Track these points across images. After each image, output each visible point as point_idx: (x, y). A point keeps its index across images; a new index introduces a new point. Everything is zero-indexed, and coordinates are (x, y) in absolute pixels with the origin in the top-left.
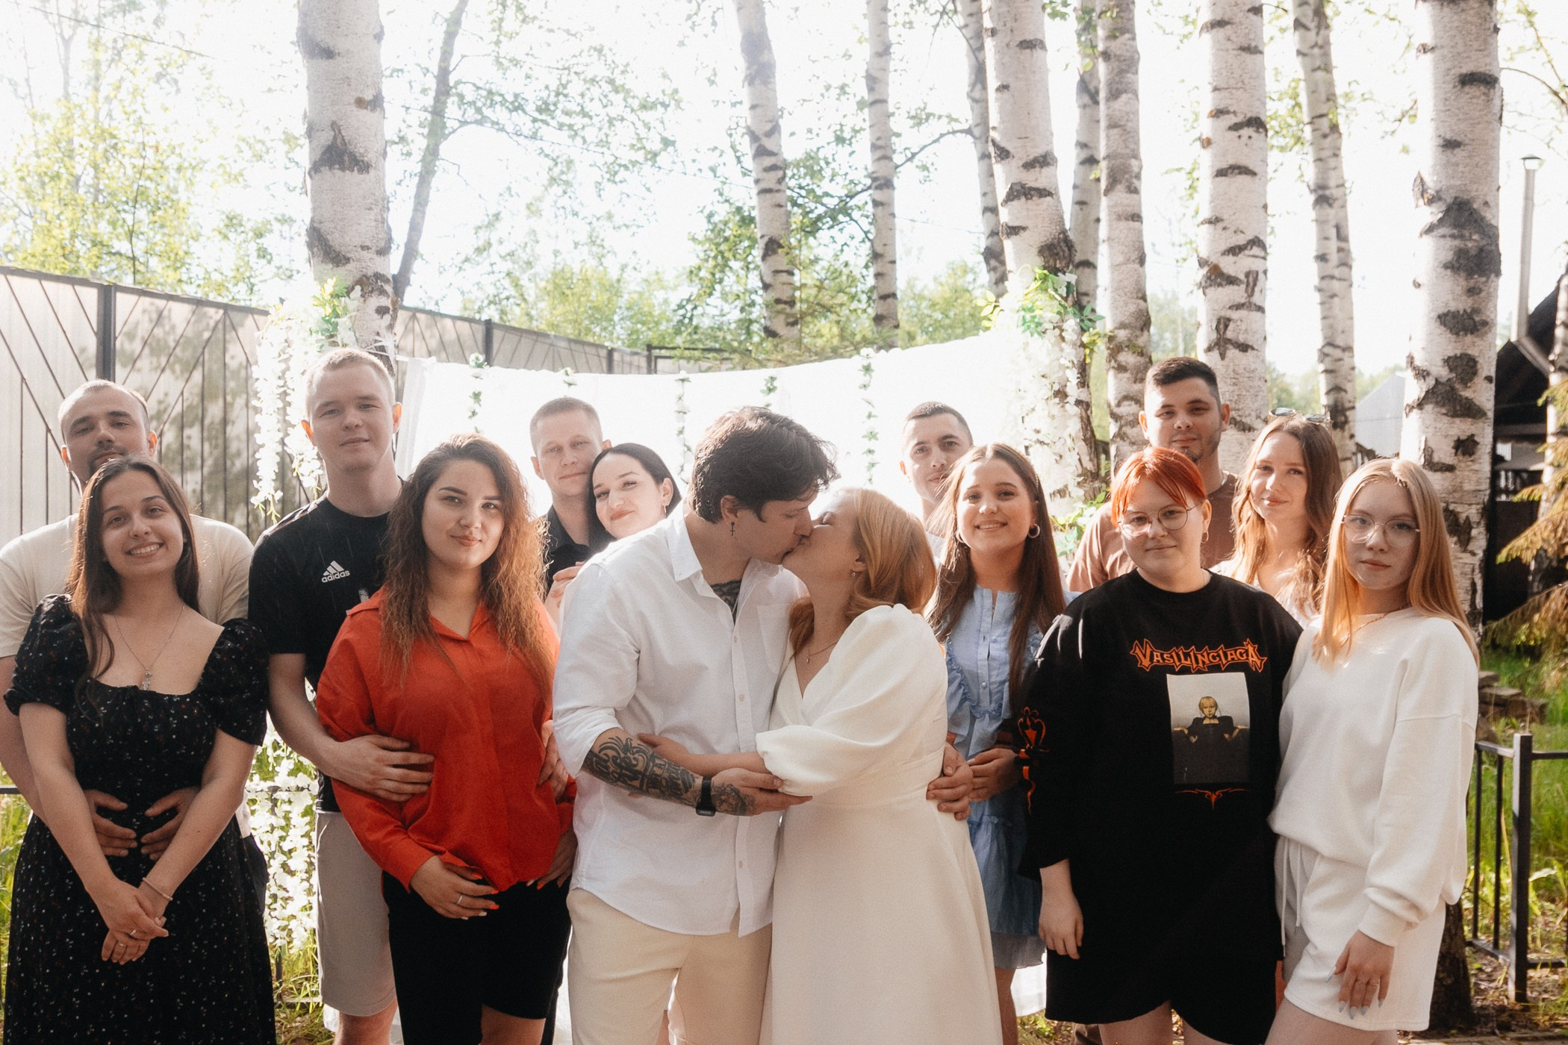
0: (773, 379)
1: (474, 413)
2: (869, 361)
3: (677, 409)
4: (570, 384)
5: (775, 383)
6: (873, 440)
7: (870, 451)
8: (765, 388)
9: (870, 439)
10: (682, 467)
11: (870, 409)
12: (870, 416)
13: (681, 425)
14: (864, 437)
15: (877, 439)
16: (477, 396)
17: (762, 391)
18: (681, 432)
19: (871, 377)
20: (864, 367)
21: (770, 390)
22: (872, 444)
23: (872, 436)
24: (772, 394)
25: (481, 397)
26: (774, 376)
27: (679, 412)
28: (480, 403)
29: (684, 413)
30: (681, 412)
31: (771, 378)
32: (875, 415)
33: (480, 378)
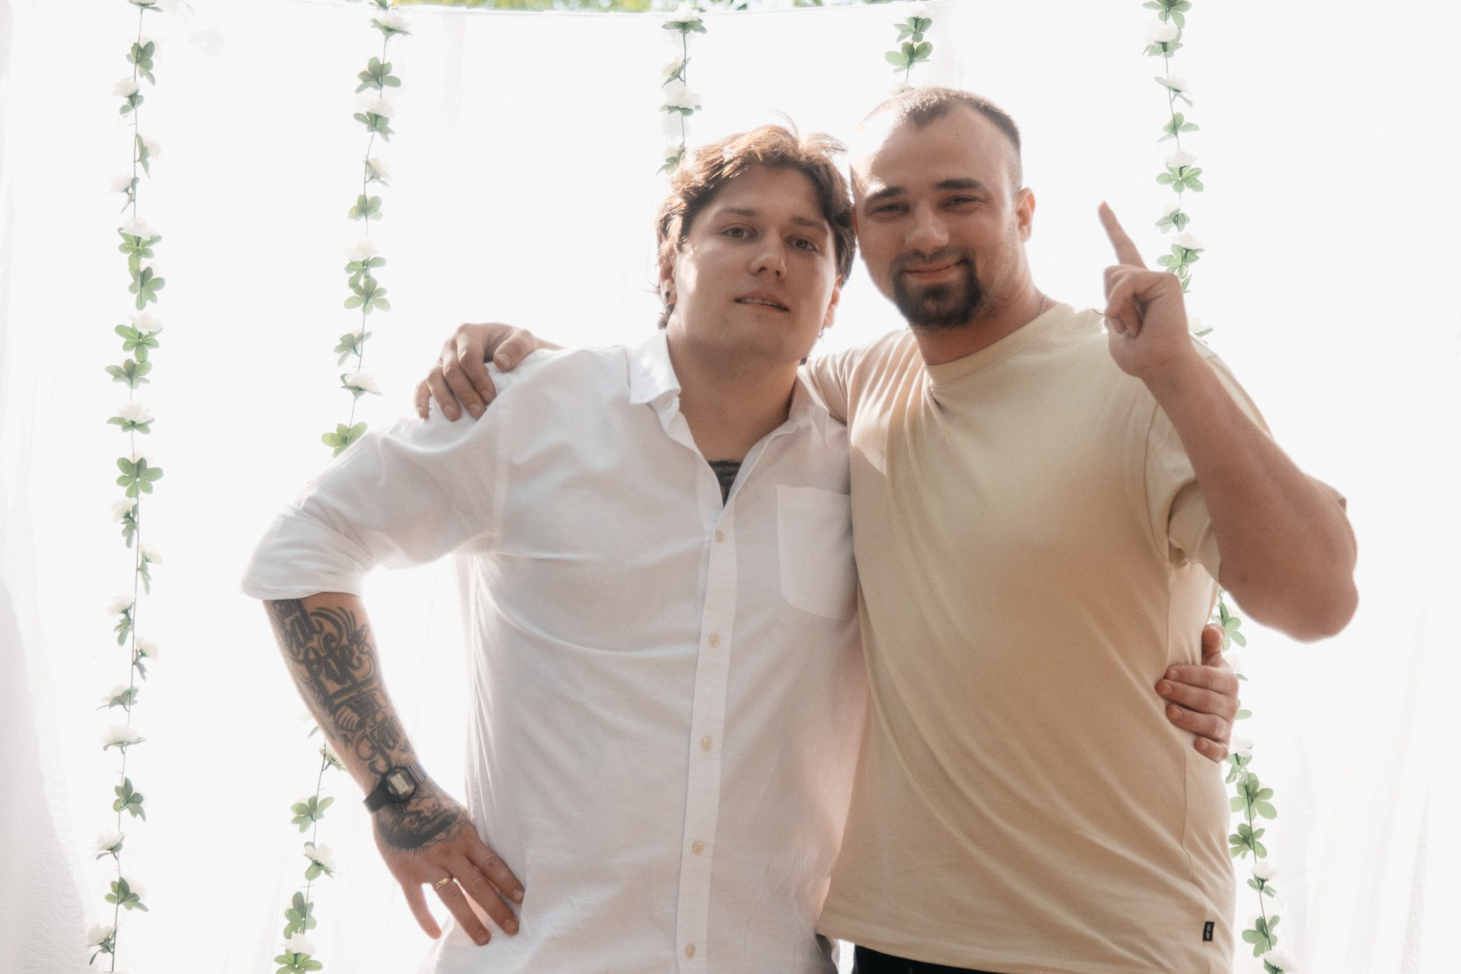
0: (919, 24)
1: (134, 98)
3: (665, 98)
4: (389, 30)
5: (927, 36)
6: (1185, 190)
8: (898, 48)
9: (1177, 187)
11: (1178, 105)
12: (1177, 126)
13: (677, 145)
15: (1193, 187)
16: (142, 54)
17: (890, 56)
18: (675, 162)
19: (1181, 23)
21: (913, 54)
23: (1185, 176)
24: (918, 65)
25: (156, 52)
26: (923, 17)
27: (672, 109)
28: (150, 72)
29: (686, 111)
30: (677, 108)
31: (914, 21)
32: (1191, 124)
33: (153, 8)
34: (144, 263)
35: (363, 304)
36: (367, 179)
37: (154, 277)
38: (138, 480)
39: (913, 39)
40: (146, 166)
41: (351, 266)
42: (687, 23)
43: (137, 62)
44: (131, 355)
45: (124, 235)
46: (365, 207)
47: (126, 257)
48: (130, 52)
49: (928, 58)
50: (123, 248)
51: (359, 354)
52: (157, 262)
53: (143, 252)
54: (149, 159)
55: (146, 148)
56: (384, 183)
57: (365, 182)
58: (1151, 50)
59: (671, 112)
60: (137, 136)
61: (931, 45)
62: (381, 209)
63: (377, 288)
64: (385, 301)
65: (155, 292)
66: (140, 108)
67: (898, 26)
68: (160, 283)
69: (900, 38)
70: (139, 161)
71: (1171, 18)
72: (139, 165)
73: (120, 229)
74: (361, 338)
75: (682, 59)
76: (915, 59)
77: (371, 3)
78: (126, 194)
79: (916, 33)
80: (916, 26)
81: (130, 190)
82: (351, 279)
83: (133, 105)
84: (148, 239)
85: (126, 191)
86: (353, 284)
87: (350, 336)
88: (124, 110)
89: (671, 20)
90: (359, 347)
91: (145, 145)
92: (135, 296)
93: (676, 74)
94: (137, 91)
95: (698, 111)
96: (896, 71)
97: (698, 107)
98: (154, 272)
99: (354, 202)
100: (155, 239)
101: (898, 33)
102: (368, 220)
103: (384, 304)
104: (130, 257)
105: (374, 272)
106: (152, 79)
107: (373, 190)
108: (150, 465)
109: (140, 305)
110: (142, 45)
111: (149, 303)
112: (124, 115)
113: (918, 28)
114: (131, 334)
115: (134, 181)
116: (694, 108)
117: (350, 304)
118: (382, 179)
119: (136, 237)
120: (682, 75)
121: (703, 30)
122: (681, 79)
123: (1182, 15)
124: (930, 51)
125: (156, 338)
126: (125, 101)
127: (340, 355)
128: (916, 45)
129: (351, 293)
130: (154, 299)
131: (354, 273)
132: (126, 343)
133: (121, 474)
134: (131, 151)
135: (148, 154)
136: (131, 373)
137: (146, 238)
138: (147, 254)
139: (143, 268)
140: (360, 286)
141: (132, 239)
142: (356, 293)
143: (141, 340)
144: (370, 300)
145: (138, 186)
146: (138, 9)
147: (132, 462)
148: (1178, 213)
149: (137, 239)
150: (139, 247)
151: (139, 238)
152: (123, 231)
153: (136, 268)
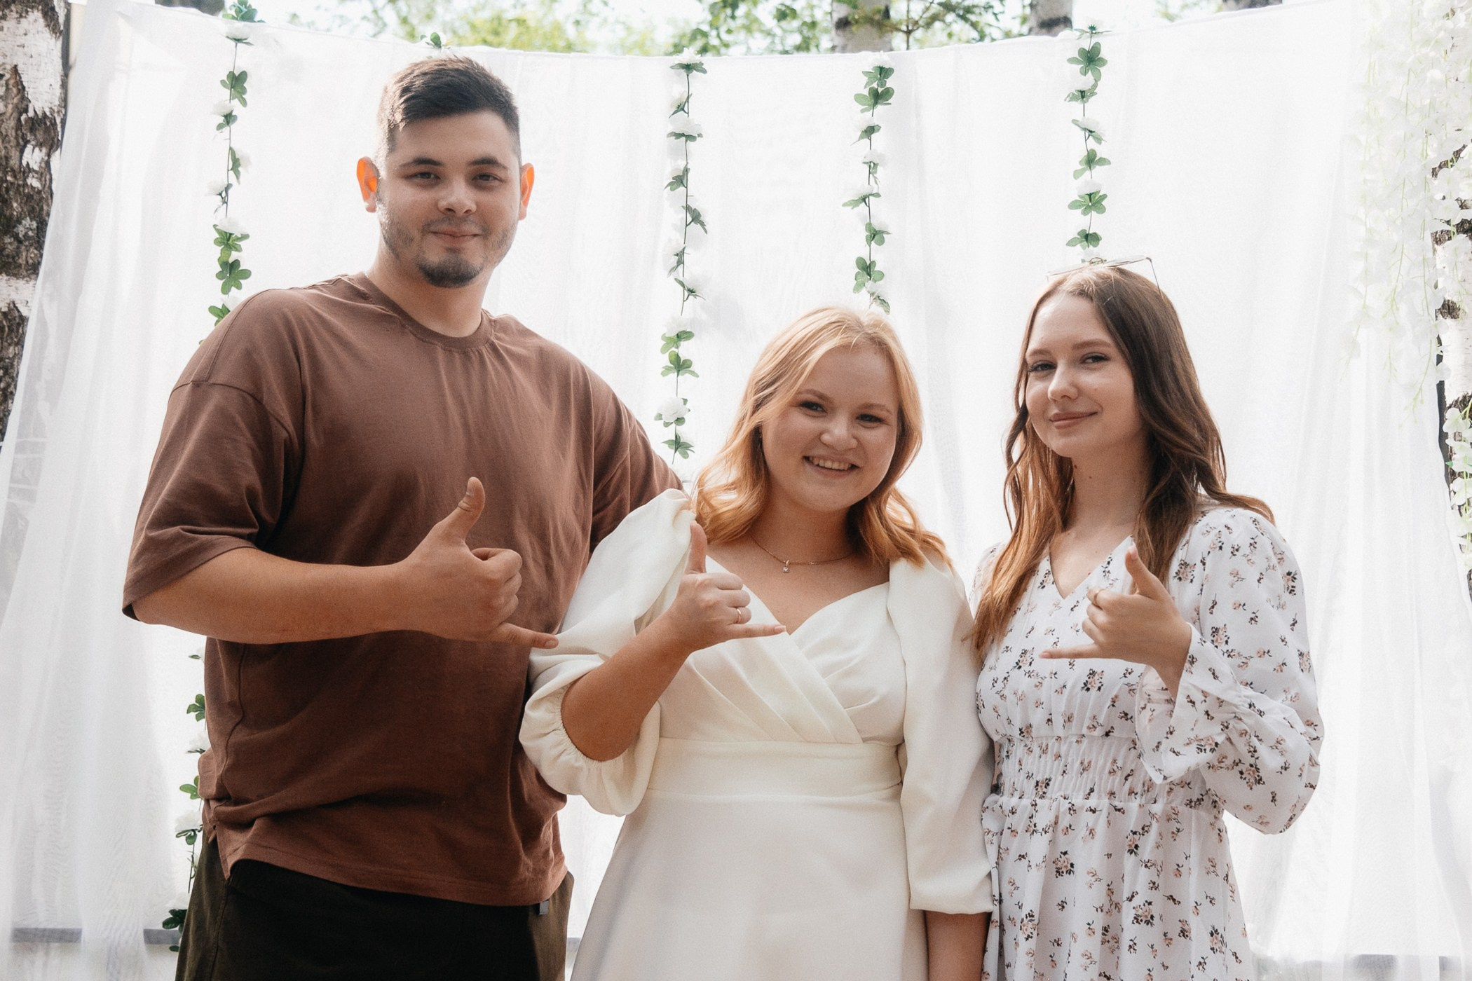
0: (883, 72)
1: (229, 118)
2: (1095, 40)
3: (671, 129)
5: (890, 83)
6: (1094, 213)
7: (1089, 238)
8: (866, 92)
9: (1087, 211)
10: (680, 256)
11: (1092, 143)
12: (1091, 160)
13: (681, 165)
14: (1073, 205)
15: (1102, 210)
16: (237, 82)
17: (858, 98)
18: (680, 180)
19: (1098, 76)
20: (1083, 52)
21: (879, 97)
22: (1094, 223)
23: (1093, 202)
24: (880, 108)
25: (248, 80)
26: (887, 66)
27: (679, 136)
28: (244, 96)
29: (690, 138)
30: (683, 135)
31: (879, 69)
32: (1104, 159)
33: (245, 43)
34: (234, 255)
37: (241, 268)
39: (878, 85)
40: (237, 174)
42: (690, 65)
43: (232, 87)
45: (219, 231)
47: (219, 249)
48: (225, 79)
49: (889, 101)
50: (217, 242)
52: (245, 256)
53: (235, 248)
54: (240, 169)
55: (238, 159)
58: (1072, 98)
59: (676, 139)
60: (231, 149)
61: (893, 90)
65: (241, 281)
66: (234, 126)
67: (865, 73)
68: (246, 274)
69: (867, 84)
70: (231, 170)
71: (1090, 71)
72: (231, 173)
73: (215, 226)
75: (687, 95)
76: (880, 101)
77: (428, 43)
78: (220, 197)
79: (880, 79)
80: (880, 75)
81: (224, 194)
83: (228, 123)
84: (240, 236)
85: (220, 194)
88: (220, 127)
89: (677, 62)
91: (237, 157)
92: (220, 283)
93: (680, 108)
94: (232, 111)
95: (700, 138)
96: (863, 111)
97: (700, 135)
98: (241, 264)
100: (245, 237)
101: (865, 79)
104: (221, 250)
106: (244, 103)
109: (225, 290)
110: (237, 74)
111: (234, 289)
112: (220, 131)
113: (882, 76)
115: (227, 189)
116: (697, 136)
119: (226, 233)
120: (686, 109)
121: (704, 71)
122: (685, 112)
123: (1099, 70)
124: (891, 96)
126: (221, 120)
128: (880, 90)
134: (224, 161)
135: (240, 165)
137: (237, 233)
138: (238, 249)
139: (231, 260)
141: (225, 235)
145: (230, 191)
146: (233, 43)
148: (1090, 232)
149: (228, 235)
150: (230, 242)
151: (231, 234)
152: (217, 227)
153: (225, 259)
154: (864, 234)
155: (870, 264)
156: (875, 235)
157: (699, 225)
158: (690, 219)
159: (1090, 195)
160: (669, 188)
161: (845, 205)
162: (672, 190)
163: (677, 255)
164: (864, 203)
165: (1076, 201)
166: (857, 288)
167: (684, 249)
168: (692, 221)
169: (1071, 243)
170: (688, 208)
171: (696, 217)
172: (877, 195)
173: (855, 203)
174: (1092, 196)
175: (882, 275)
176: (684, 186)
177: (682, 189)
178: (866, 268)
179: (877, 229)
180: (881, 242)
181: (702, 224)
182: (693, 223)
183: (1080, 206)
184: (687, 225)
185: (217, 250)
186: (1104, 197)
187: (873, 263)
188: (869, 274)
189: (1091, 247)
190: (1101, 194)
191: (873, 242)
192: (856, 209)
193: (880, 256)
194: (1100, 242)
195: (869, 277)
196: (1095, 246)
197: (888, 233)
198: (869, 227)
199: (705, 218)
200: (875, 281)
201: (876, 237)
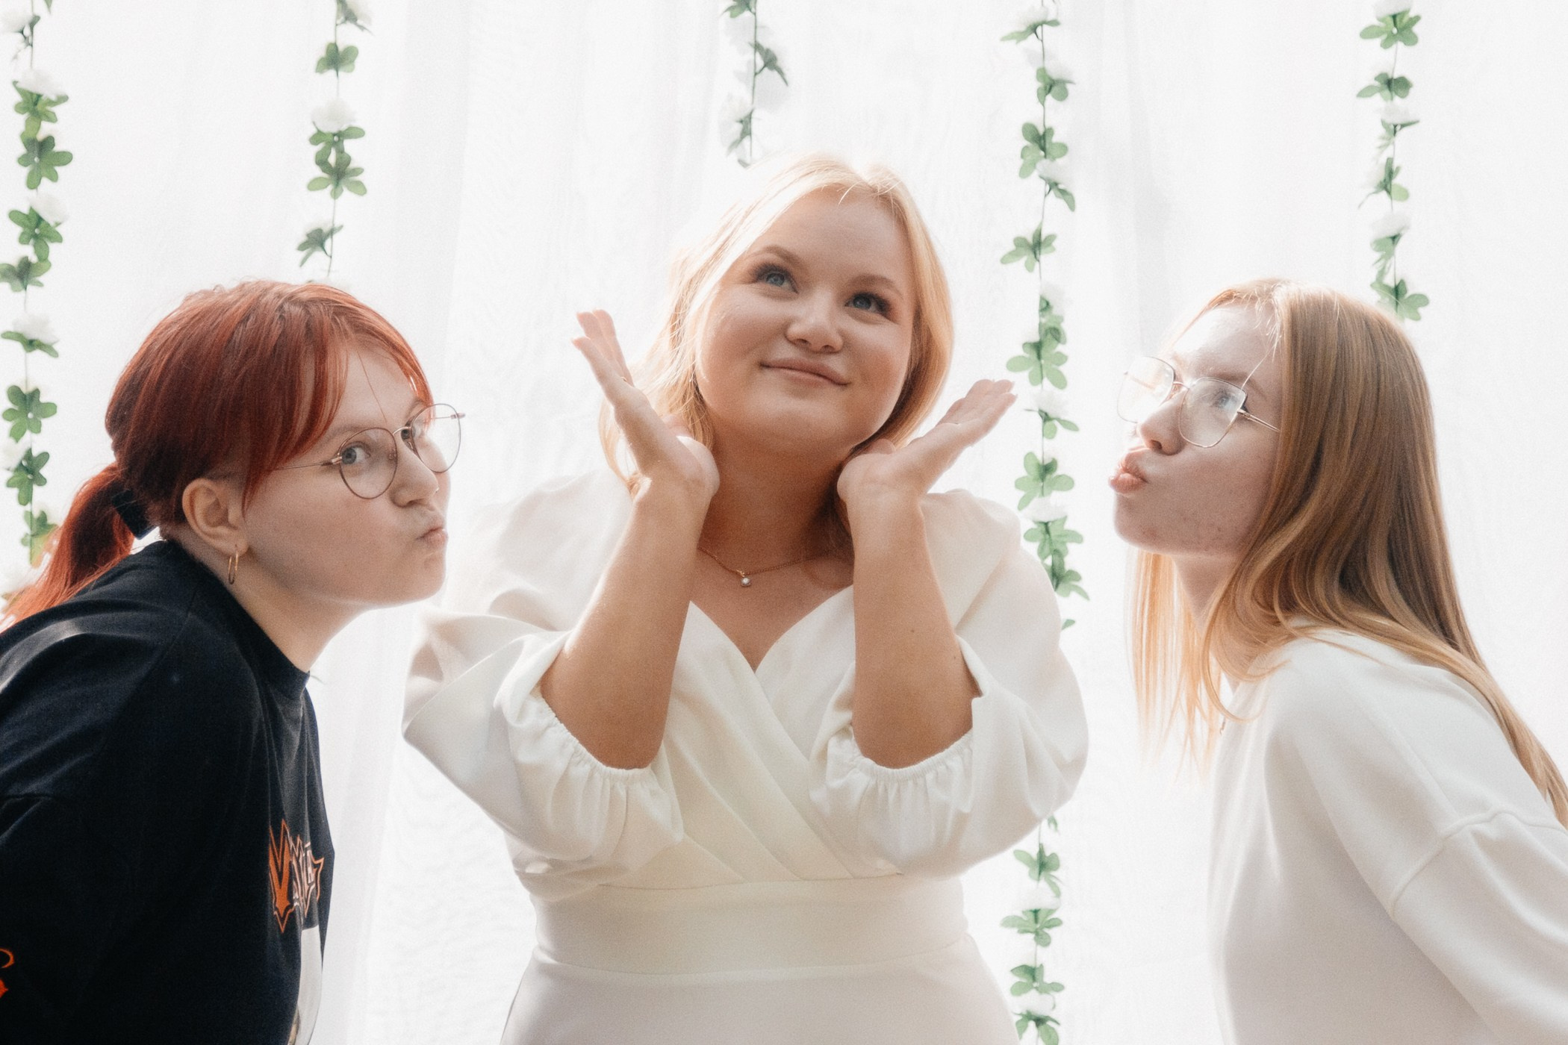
6: (1400, 45)
7: (1393, 85)
9: (1389, 42)
10: (746, 122)
14: (1368, 33)
15: (1413, 41)
22: (1399, 60)
23: (1399, 27)
34: (46, 129)
35: (330, 187)
36: (339, 22)
37: (56, 149)
38: (30, 415)
40: (48, 2)
41: (316, 138)
44: (29, 251)
45: (20, 91)
46: (336, 59)
47: (21, 119)
50: (19, 108)
51: (328, 252)
52: (62, 130)
53: (46, 116)
56: (362, 28)
57: (337, 25)
62: (358, 62)
63: (352, 165)
64: (359, 183)
65: (57, 169)
68: (65, 158)
73: (13, 83)
74: (331, 232)
78: (20, 36)
81: (27, 32)
82: (318, 155)
84: (53, 98)
85: (22, 32)
86: (321, 162)
87: (319, 231)
90: (328, 244)
92: (25, 171)
98: (56, 142)
99: (323, 53)
100: (63, 99)
102: (340, 73)
103: (360, 189)
104: (25, 121)
105: (349, 146)
107: (347, 36)
108: (43, 399)
109: (33, 183)
111: (45, 181)
114: (27, 222)
115: (32, 23)
117: (314, 185)
118: (359, 22)
119: (32, 93)
125: (59, 229)
127: (303, 254)
129: (317, 172)
130: (54, 178)
131: (320, 146)
132: (23, 234)
133: (9, 405)
136: (23, 273)
137: (49, 94)
138: (52, 118)
139: (40, 137)
140: (330, 165)
141: (29, 95)
142: (324, 171)
143: (37, 231)
144: (342, 182)
145: (36, 28)
147: (24, 391)
148: (1396, 76)
149: (35, 97)
150: (39, 107)
151: (39, 96)
152: (18, 85)
153: (31, 135)
154: (1036, 85)
155: (1044, 135)
156: (1052, 86)
157: (775, 73)
158: (760, 63)
159: (1394, 17)
160: (728, 14)
161: (1004, 39)
162: (732, 16)
163: (741, 122)
164: (1034, 35)
165: (1372, 27)
166: (1025, 172)
167: (751, 113)
168: (765, 66)
169: (1365, 93)
170: (757, 47)
171: (770, 61)
172: (1054, 23)
173: (1021, 36)
174: (1398, 19)
175: (1064, 149)
176: (750, 10)
177: (747, 14)
178: (1040, 140)
179: (1055, 77)
180: (1063, 96)
181: (780, 72)
182: (766, 69)
183: (1378, 35)
184: (756, 74)
185: (20, 121)
186: (1417, 18)
187: (1049, 132)
188: (1043, 149)
189: (1397, 99)
190: (1412, 14)
191: (1049, 98)
192: (1024, 44)
193: (1058, 117)
194: (1412, 91)
195: (1042, 153)
196: (1402, 97)
197: (1070, 82)
198: (1042, 74)
199: (784, 61)
200: (1054, 159)
201: (1055, 89)
